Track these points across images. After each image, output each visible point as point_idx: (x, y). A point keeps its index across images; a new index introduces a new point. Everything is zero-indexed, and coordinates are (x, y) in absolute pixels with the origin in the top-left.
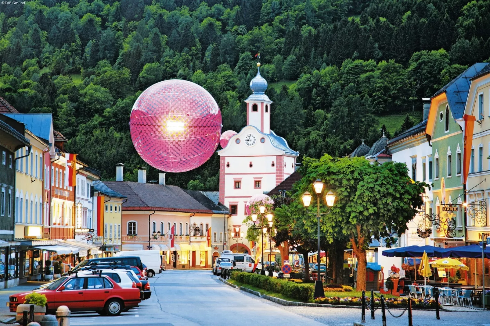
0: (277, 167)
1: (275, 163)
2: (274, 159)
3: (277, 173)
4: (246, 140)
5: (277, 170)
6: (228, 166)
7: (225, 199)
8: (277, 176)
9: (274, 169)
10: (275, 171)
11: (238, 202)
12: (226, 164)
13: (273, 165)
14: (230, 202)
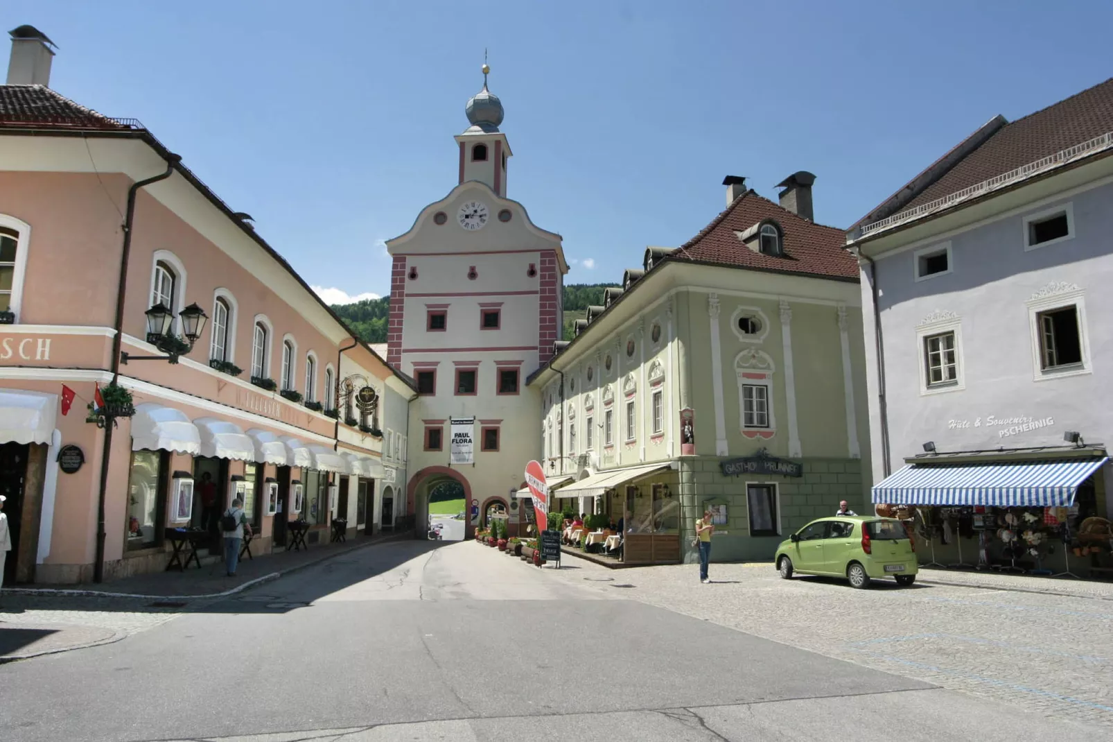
0: (542, 277)
1: (538, 268)
2: (536, 259)
3: (543, 291)
4: (461, 216)
5: (542, 284)
6: (413, 276)
7: (403, 355)
8: (542, 299)
9: (535, 283)
10: (538, 288)
11: (436, 364)
12: (408, 271)
13: (532, 273)
14: (415, 364)
